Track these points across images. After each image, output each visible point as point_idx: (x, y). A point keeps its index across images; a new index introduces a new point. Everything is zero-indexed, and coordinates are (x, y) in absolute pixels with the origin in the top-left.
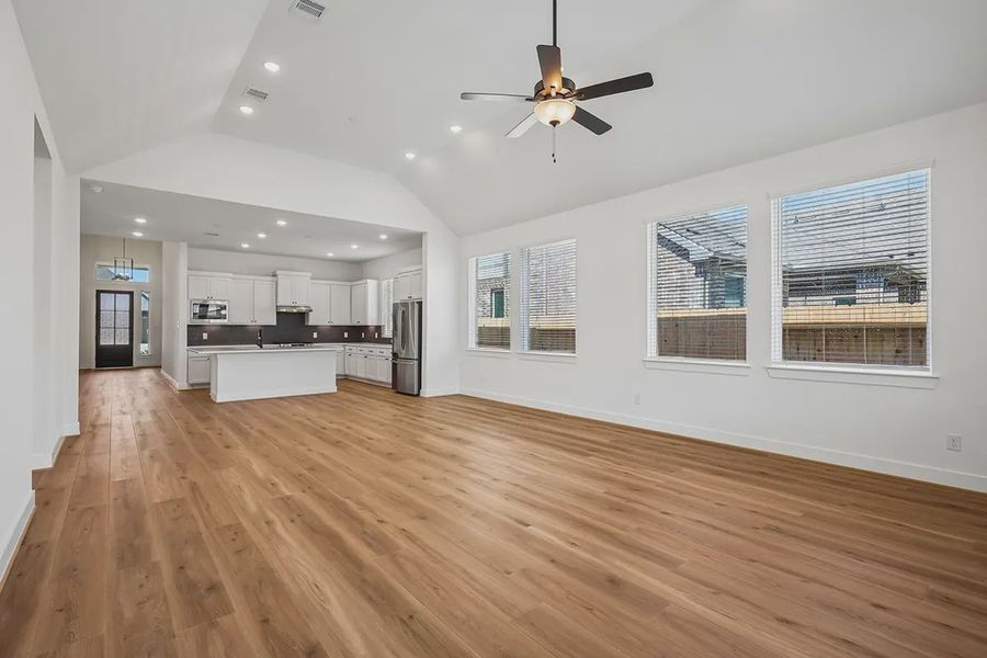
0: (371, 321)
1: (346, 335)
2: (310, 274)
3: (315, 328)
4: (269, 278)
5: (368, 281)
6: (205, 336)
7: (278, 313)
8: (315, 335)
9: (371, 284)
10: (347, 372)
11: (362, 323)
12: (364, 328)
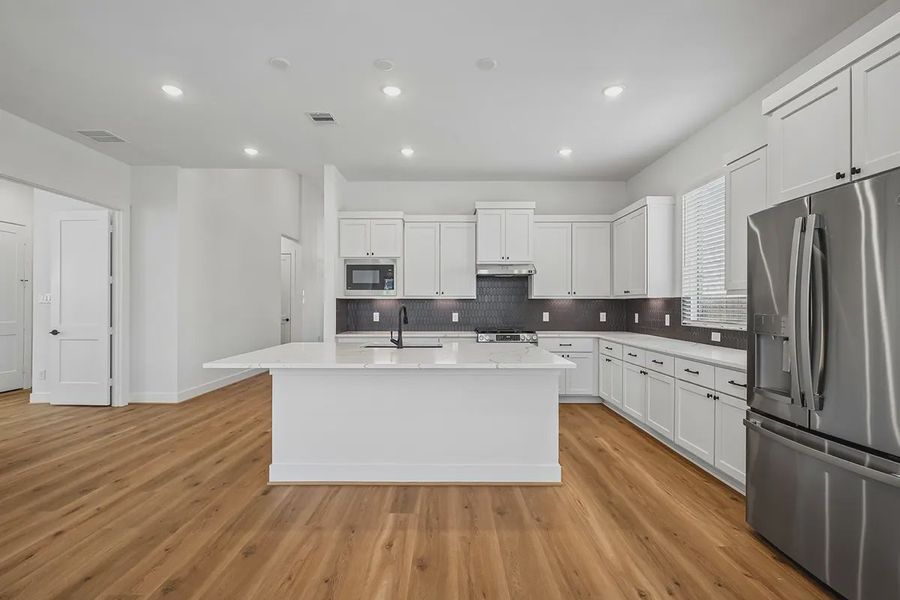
0: (656, 289)
1: (603, 317)
2: (533, 205)
3: (544, 304)
4: (464, 218)
5: (650, 200)
6: (376, 317)
7: (479, 278)
8: (546, 317)
9: (656, 207)
10: (604, 394)
11: (635, 294)
12: (639, 304)
